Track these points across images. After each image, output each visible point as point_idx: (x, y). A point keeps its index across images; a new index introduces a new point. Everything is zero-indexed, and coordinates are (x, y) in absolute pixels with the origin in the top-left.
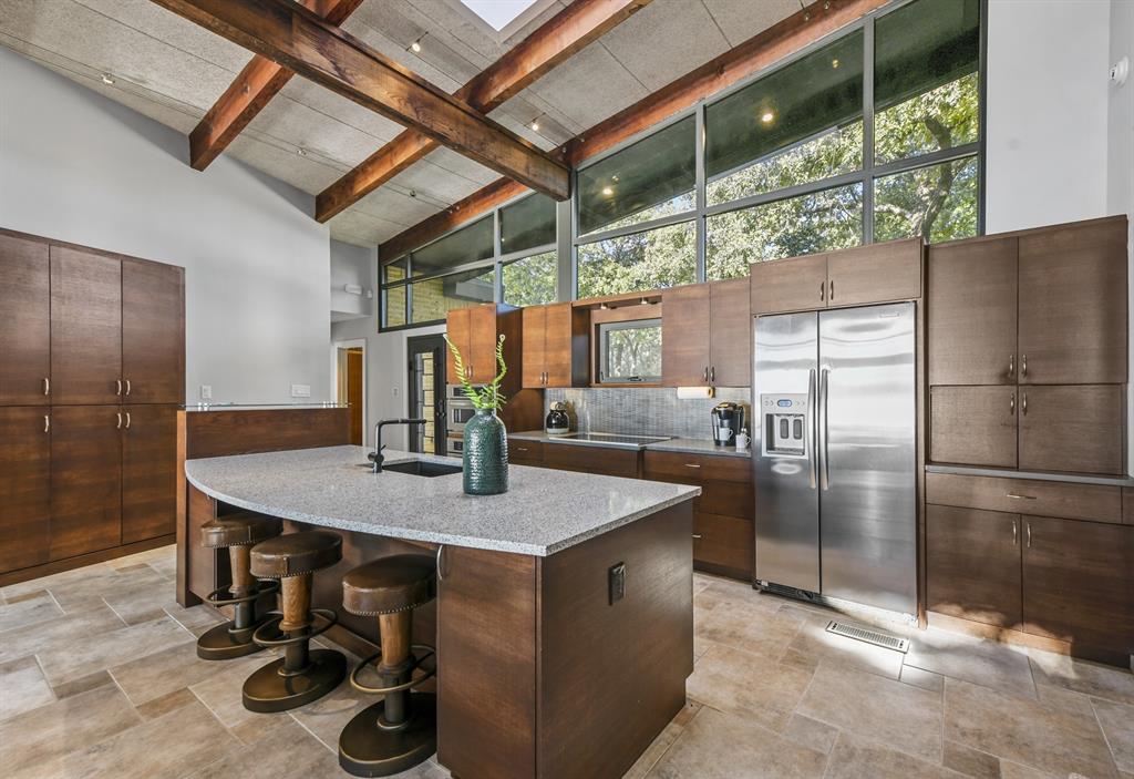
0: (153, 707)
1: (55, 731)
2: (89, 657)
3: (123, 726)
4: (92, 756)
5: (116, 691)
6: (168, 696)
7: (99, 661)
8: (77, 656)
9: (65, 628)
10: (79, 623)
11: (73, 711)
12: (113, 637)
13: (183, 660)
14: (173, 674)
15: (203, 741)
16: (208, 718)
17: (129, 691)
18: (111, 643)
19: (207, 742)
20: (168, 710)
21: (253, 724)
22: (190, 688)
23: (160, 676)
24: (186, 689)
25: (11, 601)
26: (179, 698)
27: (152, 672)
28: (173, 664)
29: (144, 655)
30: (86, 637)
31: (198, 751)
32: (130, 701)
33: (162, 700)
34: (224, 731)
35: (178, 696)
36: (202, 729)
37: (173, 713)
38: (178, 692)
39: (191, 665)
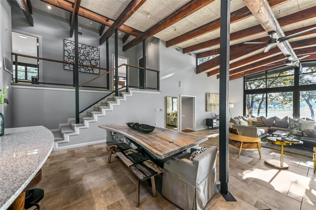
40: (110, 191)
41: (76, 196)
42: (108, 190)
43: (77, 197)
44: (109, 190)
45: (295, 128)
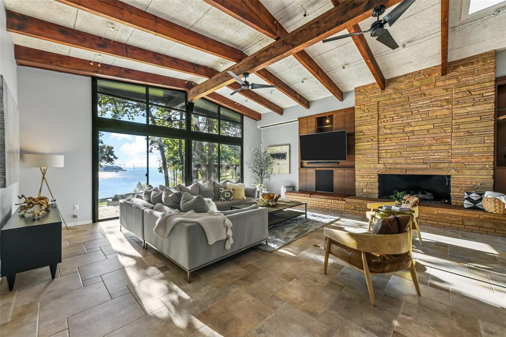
45: (232, 198)
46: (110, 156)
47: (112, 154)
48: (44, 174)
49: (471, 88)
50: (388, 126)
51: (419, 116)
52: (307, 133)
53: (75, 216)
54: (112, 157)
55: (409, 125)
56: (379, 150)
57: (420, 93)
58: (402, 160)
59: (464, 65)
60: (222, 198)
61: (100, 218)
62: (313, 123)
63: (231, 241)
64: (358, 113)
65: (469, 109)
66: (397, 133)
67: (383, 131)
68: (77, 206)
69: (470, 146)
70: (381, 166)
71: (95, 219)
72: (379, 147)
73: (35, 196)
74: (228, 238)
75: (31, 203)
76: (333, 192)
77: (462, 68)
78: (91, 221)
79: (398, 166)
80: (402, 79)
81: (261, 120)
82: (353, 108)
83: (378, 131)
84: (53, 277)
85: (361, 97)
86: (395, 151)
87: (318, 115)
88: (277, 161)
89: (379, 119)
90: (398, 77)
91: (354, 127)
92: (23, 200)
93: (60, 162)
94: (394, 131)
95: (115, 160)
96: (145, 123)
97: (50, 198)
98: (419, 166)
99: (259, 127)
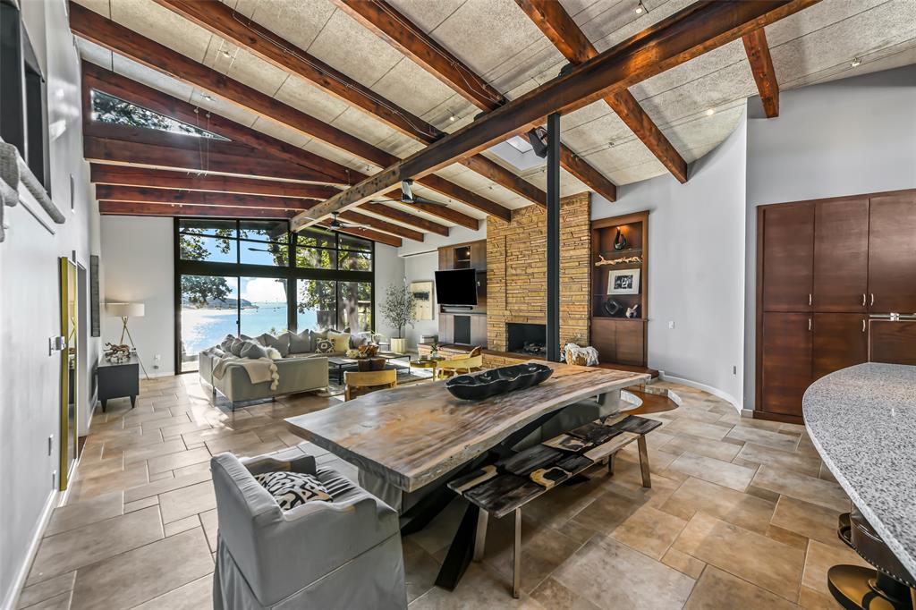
0: (778, 533)
1: (729, 506)
2: (781, 481)
3: (754, 529)
4: (729, 530)
5: (773, 508)
6: (792, 534)
7: (782, 487)
8: (776, 477)
9: (787, 460)
10: (797, 461)
11: (746, 502)
12: (804, 479)
13: (827, 520)
14: (810, 524)
15: (779, 575)
16: (799, 566)
17: (777, 514)
18: (799, 482)
19: (780, 578)
20: (782, 541)
21: (820, 598)
22: (810, 540)
23: (802, 519)
24: (808, 539)
25: (781, 432)
26: (798, 540)
27: (801, 513)
28: (817, 519)
29: (808, 500)
30: (791, 470)
31: (770, 577)
32: (774, 519)
33: (787, 532)
34: (799, 582)
35: (798, 539)
36: (787, 568)
37: (784, 545)
38: (801, 537)
39: (829, 528)
40: (650, 530)
41: (733, 591)
42: (653, 535)
43: (730, 589)
44: (650, 535)
45: (330, 350)
46: (221, 287)
47: (224, 285)
48: (125, 323)
49: (573, 229)
50: (514, 266)
51: (537, 257)
52: (447, 267)
53: (156, 367)
54: (223, 289)
55: (530, 266)
56: (506, 293)
57: (537, 229)
58: (524, 307)
59: (568, 204)
60: (318, 350)
61: (182, 371)
62: (451, 255)
63: (276, 383)
64: (489, 248)
65: (572, 253)
66: (520, 275)
67: (511, 271)
68: (159, 357)
69: (572, 293)
70: (508, 313)
71: (178, 371)
72: (506, 290)
73: (118, 345)
74: (273, 381)
75: (115, 349)
76: (469, 343)
77: (566, 207)
78: (173, 373)
79: (521, 314)
80: (524, 211)
81: (401, 246)
82: (485, 241)
83: (506, 271)
84: (133, 407)
85: (492, 228)
86: (519, 295)
87: (456, 245)
88: (420, 302)
89: (506, 256)
90: (521, 209)
91: (486, 264)
92: (110, 347)
93: (140, 310)
94: (519, 271)
95: (227, 293)
96: (236, 262)
97: (130, 346)
98: (537, 315)
99: (400, 256)
